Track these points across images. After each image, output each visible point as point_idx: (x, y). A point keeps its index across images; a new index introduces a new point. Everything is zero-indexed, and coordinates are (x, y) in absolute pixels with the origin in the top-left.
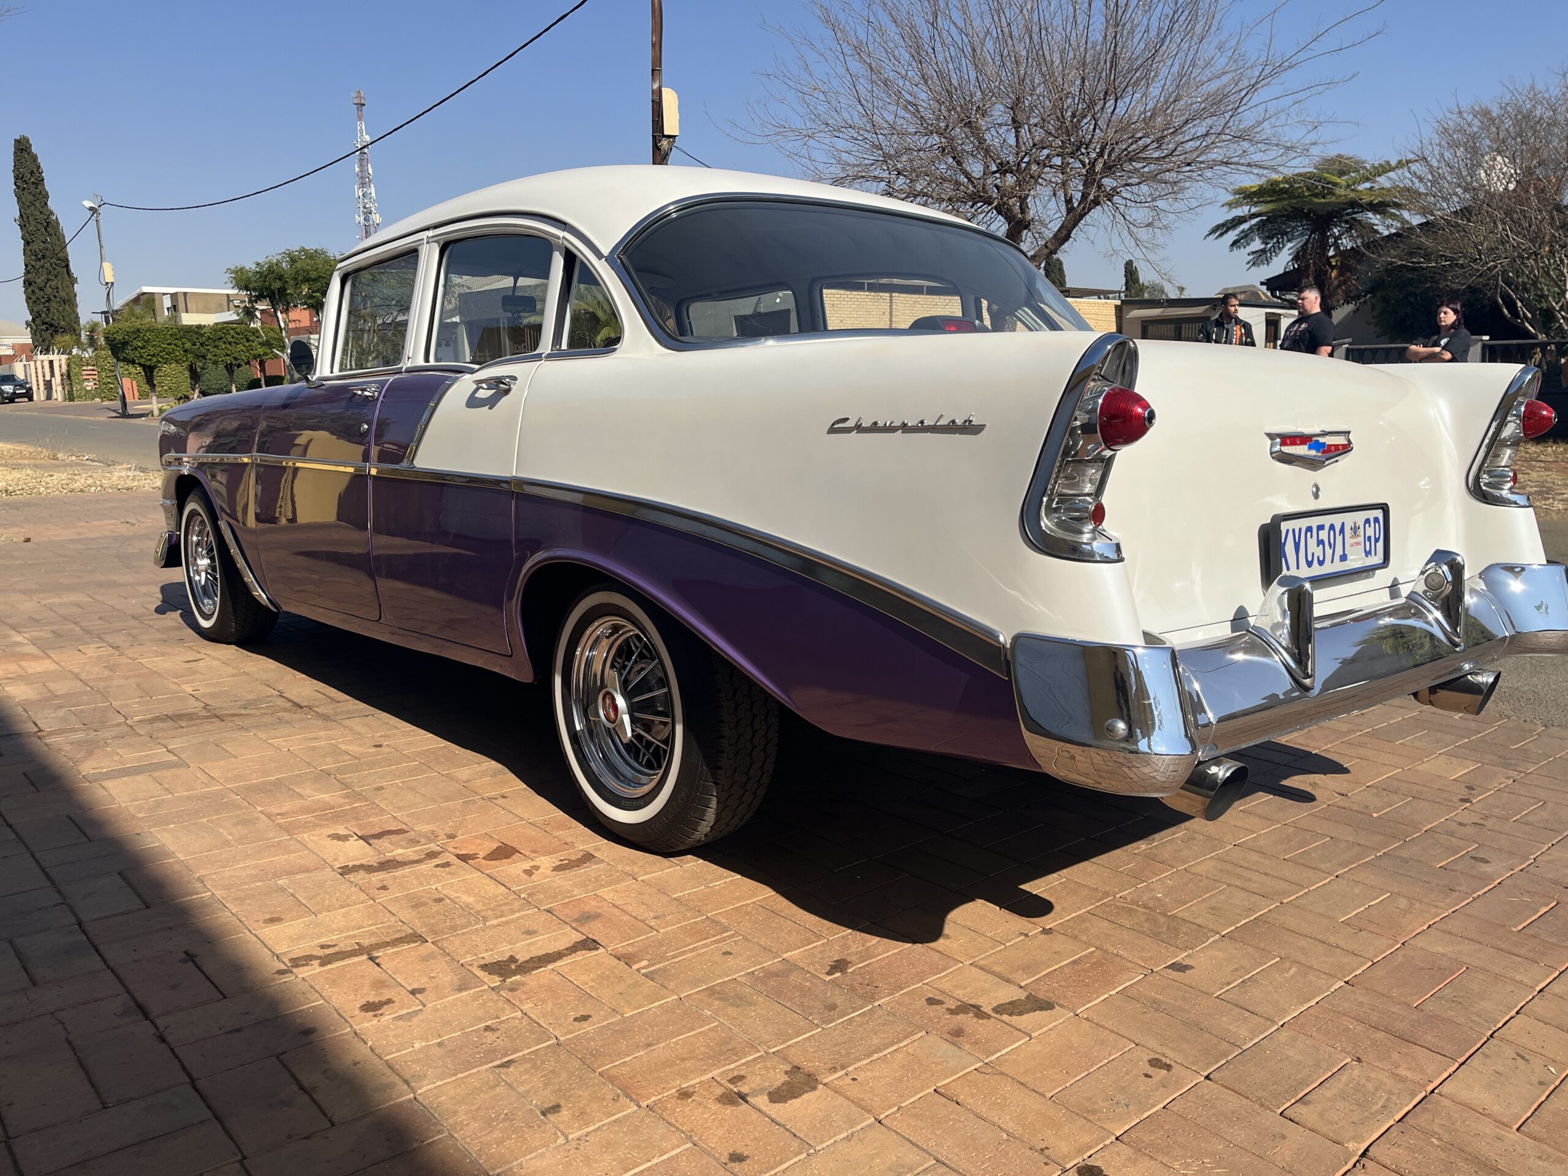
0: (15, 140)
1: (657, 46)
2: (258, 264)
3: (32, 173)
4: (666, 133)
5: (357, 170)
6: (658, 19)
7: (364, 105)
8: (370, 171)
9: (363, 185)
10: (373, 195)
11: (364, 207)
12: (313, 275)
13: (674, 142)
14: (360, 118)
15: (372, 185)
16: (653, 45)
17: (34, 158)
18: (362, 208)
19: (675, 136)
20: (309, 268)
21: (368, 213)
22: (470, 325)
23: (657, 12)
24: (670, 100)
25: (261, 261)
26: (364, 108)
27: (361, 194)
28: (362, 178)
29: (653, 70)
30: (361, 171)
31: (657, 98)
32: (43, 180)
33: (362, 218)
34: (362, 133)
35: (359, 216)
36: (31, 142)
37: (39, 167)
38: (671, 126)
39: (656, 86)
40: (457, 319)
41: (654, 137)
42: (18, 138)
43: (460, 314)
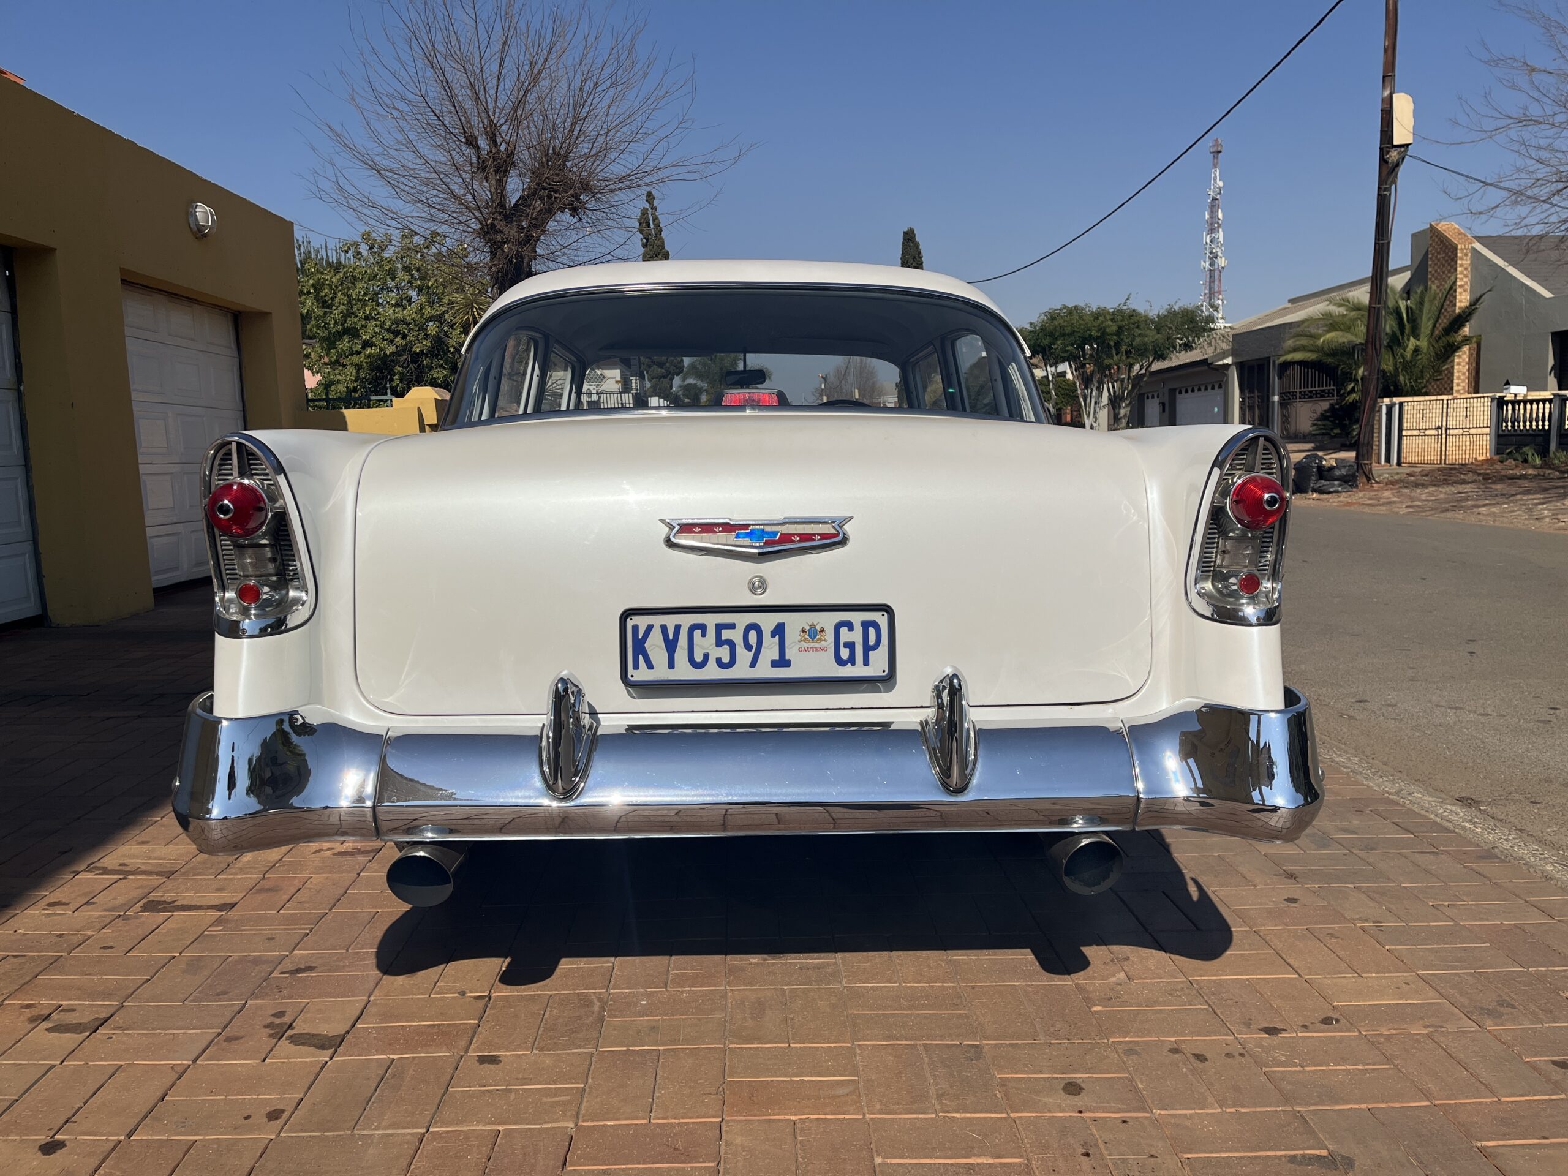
0: (904, 232)
1: (1391, 51)
2: (1031, 324)
3: (914, 258)
4: (1395, 143)
5: (1207, 216)
6: (1391, 22)
7: (1220, 152)
8: (1220, 216)
9: (1212, 230)
10: (1221, 239)
11: (1211, 253)
12: (1068, 330)
13: (1406, 151)
14: (1215, 166)
15: (1221, 230)
16: (1386, 50)
17: (917, 246)
18: (1208, 254)
19: (1408, 145)
20: (1065, 324)
21: (1214, 257)
22: (1241, 366)
23: (1391, 15)
24: (1403, 106)
25: (1034, 320)
26: (1220, 155)
27: (1208, 241)
28: (1211, 224)
29: (1384, 77)
30: (1211, 217)
31: (1387, 106)
32: (922, 263)
33: (1207, 264)
34: (1215, 180)
35: (1205, 262)
36: (915, 232)
37: (920, 253)
38: (1402, 134)
39: (1386, 93)
40: (1228, 361)
41: (1381, 149)
42: (906, 230)
43: (1232, 355)
